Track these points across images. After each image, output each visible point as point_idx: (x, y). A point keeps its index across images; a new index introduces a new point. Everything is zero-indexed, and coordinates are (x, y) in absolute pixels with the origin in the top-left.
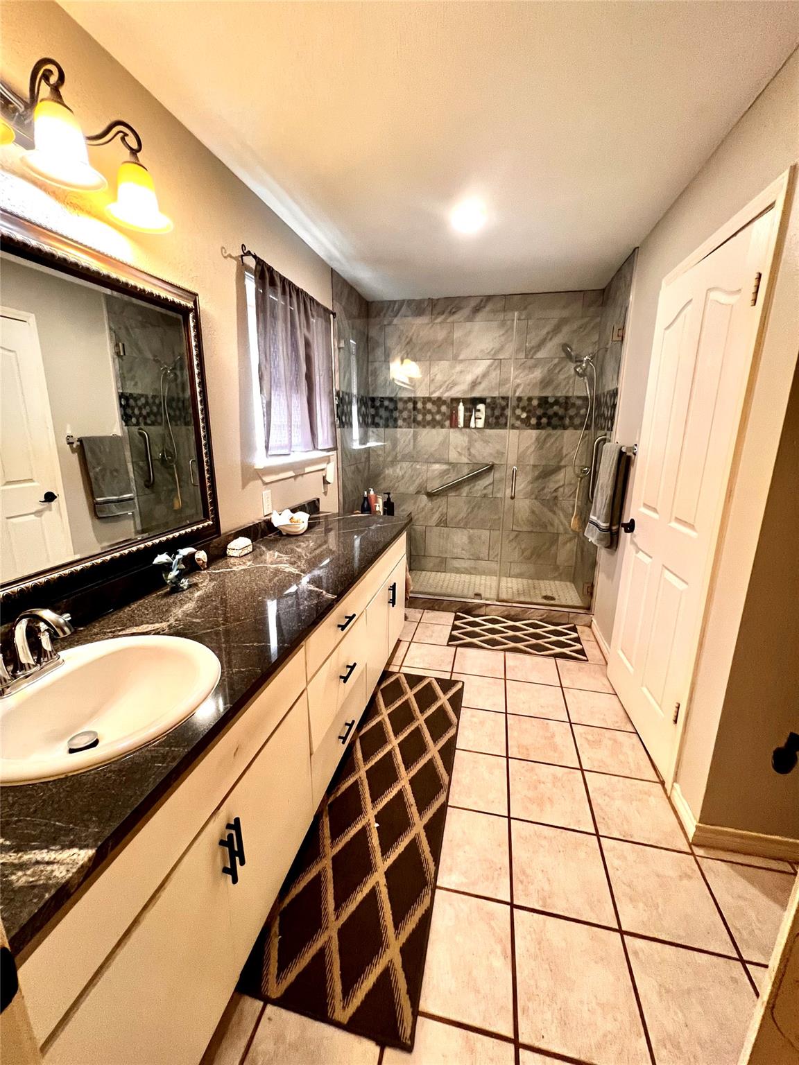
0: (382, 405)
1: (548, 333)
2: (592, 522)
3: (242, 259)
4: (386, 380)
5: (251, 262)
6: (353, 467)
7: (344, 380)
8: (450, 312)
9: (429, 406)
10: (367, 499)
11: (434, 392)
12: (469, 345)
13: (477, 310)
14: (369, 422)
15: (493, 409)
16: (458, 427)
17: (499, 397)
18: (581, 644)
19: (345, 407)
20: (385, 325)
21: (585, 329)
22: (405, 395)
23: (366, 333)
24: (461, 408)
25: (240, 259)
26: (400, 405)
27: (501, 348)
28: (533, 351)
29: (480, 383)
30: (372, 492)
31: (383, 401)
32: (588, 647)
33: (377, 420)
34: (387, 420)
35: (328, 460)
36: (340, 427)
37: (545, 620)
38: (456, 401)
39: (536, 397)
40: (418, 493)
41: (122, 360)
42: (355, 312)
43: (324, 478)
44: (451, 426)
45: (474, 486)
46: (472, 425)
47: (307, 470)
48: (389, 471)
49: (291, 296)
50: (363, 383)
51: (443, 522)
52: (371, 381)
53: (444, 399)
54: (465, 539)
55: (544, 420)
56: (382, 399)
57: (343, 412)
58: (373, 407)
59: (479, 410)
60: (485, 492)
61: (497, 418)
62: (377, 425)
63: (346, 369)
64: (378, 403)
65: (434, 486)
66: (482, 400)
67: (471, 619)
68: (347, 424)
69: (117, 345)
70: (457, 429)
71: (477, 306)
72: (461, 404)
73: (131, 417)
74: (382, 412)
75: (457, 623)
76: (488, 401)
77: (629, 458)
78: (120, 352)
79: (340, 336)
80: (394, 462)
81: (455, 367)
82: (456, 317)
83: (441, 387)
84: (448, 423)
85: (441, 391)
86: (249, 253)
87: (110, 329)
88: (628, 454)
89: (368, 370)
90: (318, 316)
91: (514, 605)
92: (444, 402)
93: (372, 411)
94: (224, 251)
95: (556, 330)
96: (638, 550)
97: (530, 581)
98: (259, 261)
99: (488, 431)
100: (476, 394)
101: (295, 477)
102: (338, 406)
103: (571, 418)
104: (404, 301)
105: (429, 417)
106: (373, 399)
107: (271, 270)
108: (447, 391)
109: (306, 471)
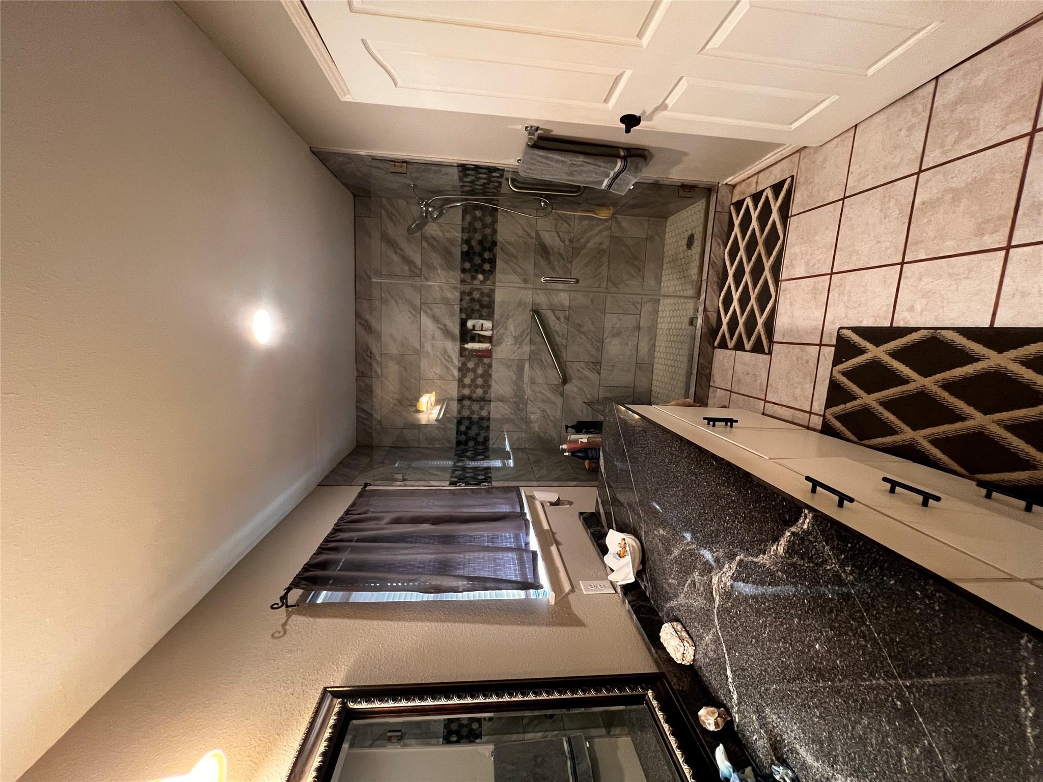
0: (465, 433)
1: (396, 253)
2: (610, 186)
3: (292, 606)
4: (437, 428)
5: (295, 595)
6: (535, 468)
7: (437, 475)
8: (371, 357)
9: (467, 381)
10: (574, 452)
11: (453, 375)
12: (405, 338)
13: (368, 328)
14: (483, 449)
15: (473, 311)
16: (490, 350)
17: (460, 305)
18: (763, 191)
19: (468, 475)
20: (381, 428)
21: (393, 215)
22: (455, 406)
23: (388, 448)
24: (470, 346)
25: (290, 609)
26: (466, 413)
27: (410, 303)
28: (413, 269)
29: (445, 325)
30: (565, 447)
31: (461, 432)
32: (766, 182)
33: (480, 439)
34: (481, 428)
35: (531, 499)
36: (491, 482)
37: (725, 240)
38: (462, 350)
39: (462, 265)
40: (562, 395)
41: (406, 733)
42: (366, 460)
43: (552, 504)
44: (490, 357)
45: (557, 332)
46: (488, 333)
47: (546, 527)
48: (536, 427)
49: (341, 541)
50: (441, 453)
51: (596, 366)
52: (438, 444)
53: (460, 365)
54: (616, 341)
55: (486, 255)
56: (459, 432)
57: (474, 478)
58: (466, 443)
59: (474, 326)
60: (562, 320)
61: (482, 306)
62: (487, 439)
63: (426, 474)
64: (463, 438)
65: (554, 376)
66: (463, 323)
67: (724, 327)
68: (486, 473)
69: (389, 739)
70: (494, 350)
71: (366, 329)
72: (466, 346)
73: (471, 730)
74: (473, 432)
75: (731, 344)
76: (464, 316)
77: (540, 138)
78: (397, 736)
79: (392, 480)
80: (528, 422)
81: (428, 353)
82: (375, 351)
83: (446, 367)
84: (486, 361)
85: (452, 368)
86: (284, 598)
87: (371, 746)
88: (535, 138)
89: (427, 448)
90: (367, 505)
91: (704, 277)
92: (464, 364)
93: (471, 444)
94: (277, 635)
95: (392, 244)
96: (663, 107)
97: (665, 266)
98: (295, 584)
99: (496, 316)
100: (457, 331)
101: (558, 544)
102: (467, 484)
103: (484, 226)
104: (357, 407)
105: (480, 381)
106: (459, 443)
107: (308, 567)
108: (452, 362)
109: (548, 528)
